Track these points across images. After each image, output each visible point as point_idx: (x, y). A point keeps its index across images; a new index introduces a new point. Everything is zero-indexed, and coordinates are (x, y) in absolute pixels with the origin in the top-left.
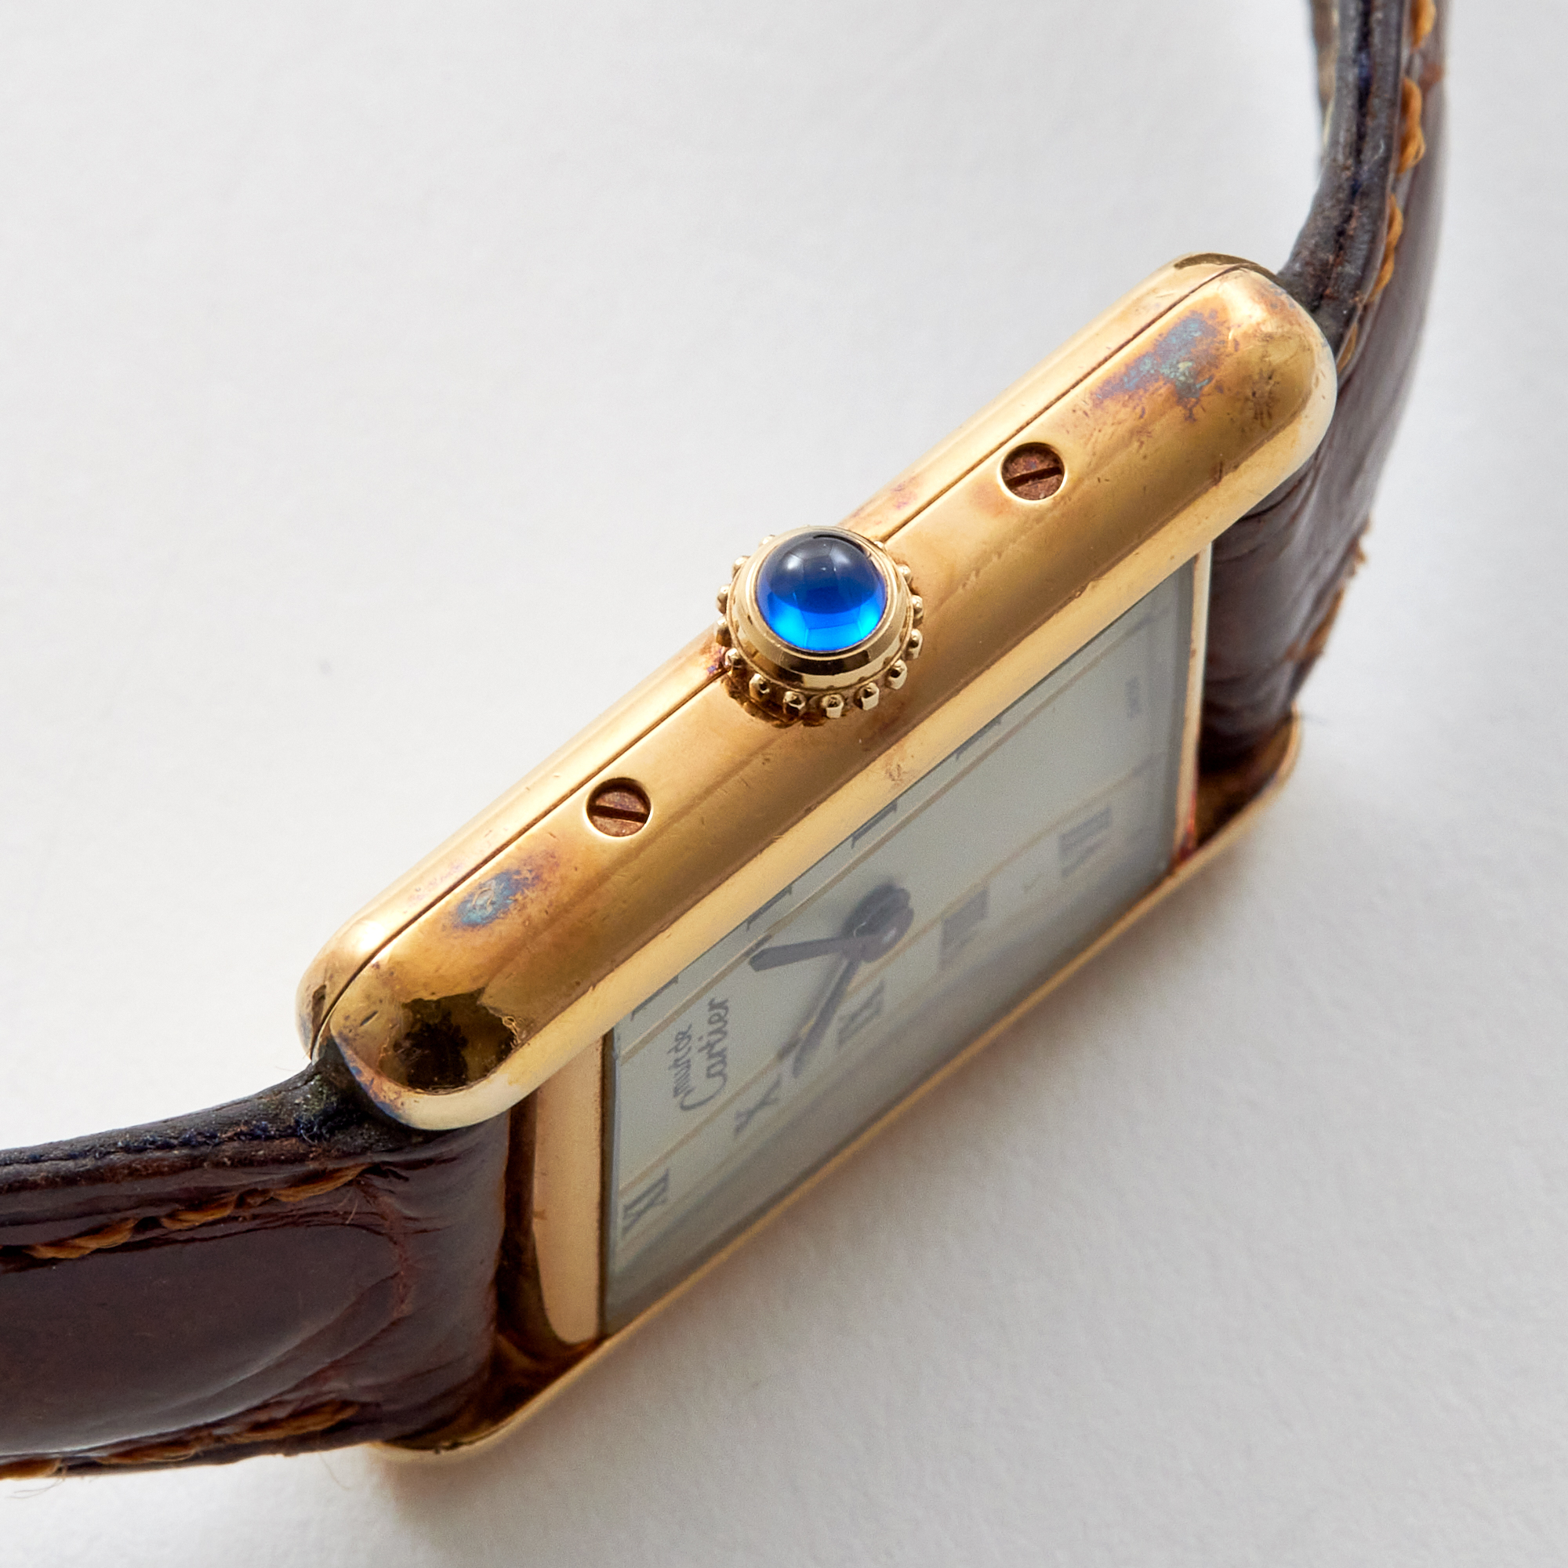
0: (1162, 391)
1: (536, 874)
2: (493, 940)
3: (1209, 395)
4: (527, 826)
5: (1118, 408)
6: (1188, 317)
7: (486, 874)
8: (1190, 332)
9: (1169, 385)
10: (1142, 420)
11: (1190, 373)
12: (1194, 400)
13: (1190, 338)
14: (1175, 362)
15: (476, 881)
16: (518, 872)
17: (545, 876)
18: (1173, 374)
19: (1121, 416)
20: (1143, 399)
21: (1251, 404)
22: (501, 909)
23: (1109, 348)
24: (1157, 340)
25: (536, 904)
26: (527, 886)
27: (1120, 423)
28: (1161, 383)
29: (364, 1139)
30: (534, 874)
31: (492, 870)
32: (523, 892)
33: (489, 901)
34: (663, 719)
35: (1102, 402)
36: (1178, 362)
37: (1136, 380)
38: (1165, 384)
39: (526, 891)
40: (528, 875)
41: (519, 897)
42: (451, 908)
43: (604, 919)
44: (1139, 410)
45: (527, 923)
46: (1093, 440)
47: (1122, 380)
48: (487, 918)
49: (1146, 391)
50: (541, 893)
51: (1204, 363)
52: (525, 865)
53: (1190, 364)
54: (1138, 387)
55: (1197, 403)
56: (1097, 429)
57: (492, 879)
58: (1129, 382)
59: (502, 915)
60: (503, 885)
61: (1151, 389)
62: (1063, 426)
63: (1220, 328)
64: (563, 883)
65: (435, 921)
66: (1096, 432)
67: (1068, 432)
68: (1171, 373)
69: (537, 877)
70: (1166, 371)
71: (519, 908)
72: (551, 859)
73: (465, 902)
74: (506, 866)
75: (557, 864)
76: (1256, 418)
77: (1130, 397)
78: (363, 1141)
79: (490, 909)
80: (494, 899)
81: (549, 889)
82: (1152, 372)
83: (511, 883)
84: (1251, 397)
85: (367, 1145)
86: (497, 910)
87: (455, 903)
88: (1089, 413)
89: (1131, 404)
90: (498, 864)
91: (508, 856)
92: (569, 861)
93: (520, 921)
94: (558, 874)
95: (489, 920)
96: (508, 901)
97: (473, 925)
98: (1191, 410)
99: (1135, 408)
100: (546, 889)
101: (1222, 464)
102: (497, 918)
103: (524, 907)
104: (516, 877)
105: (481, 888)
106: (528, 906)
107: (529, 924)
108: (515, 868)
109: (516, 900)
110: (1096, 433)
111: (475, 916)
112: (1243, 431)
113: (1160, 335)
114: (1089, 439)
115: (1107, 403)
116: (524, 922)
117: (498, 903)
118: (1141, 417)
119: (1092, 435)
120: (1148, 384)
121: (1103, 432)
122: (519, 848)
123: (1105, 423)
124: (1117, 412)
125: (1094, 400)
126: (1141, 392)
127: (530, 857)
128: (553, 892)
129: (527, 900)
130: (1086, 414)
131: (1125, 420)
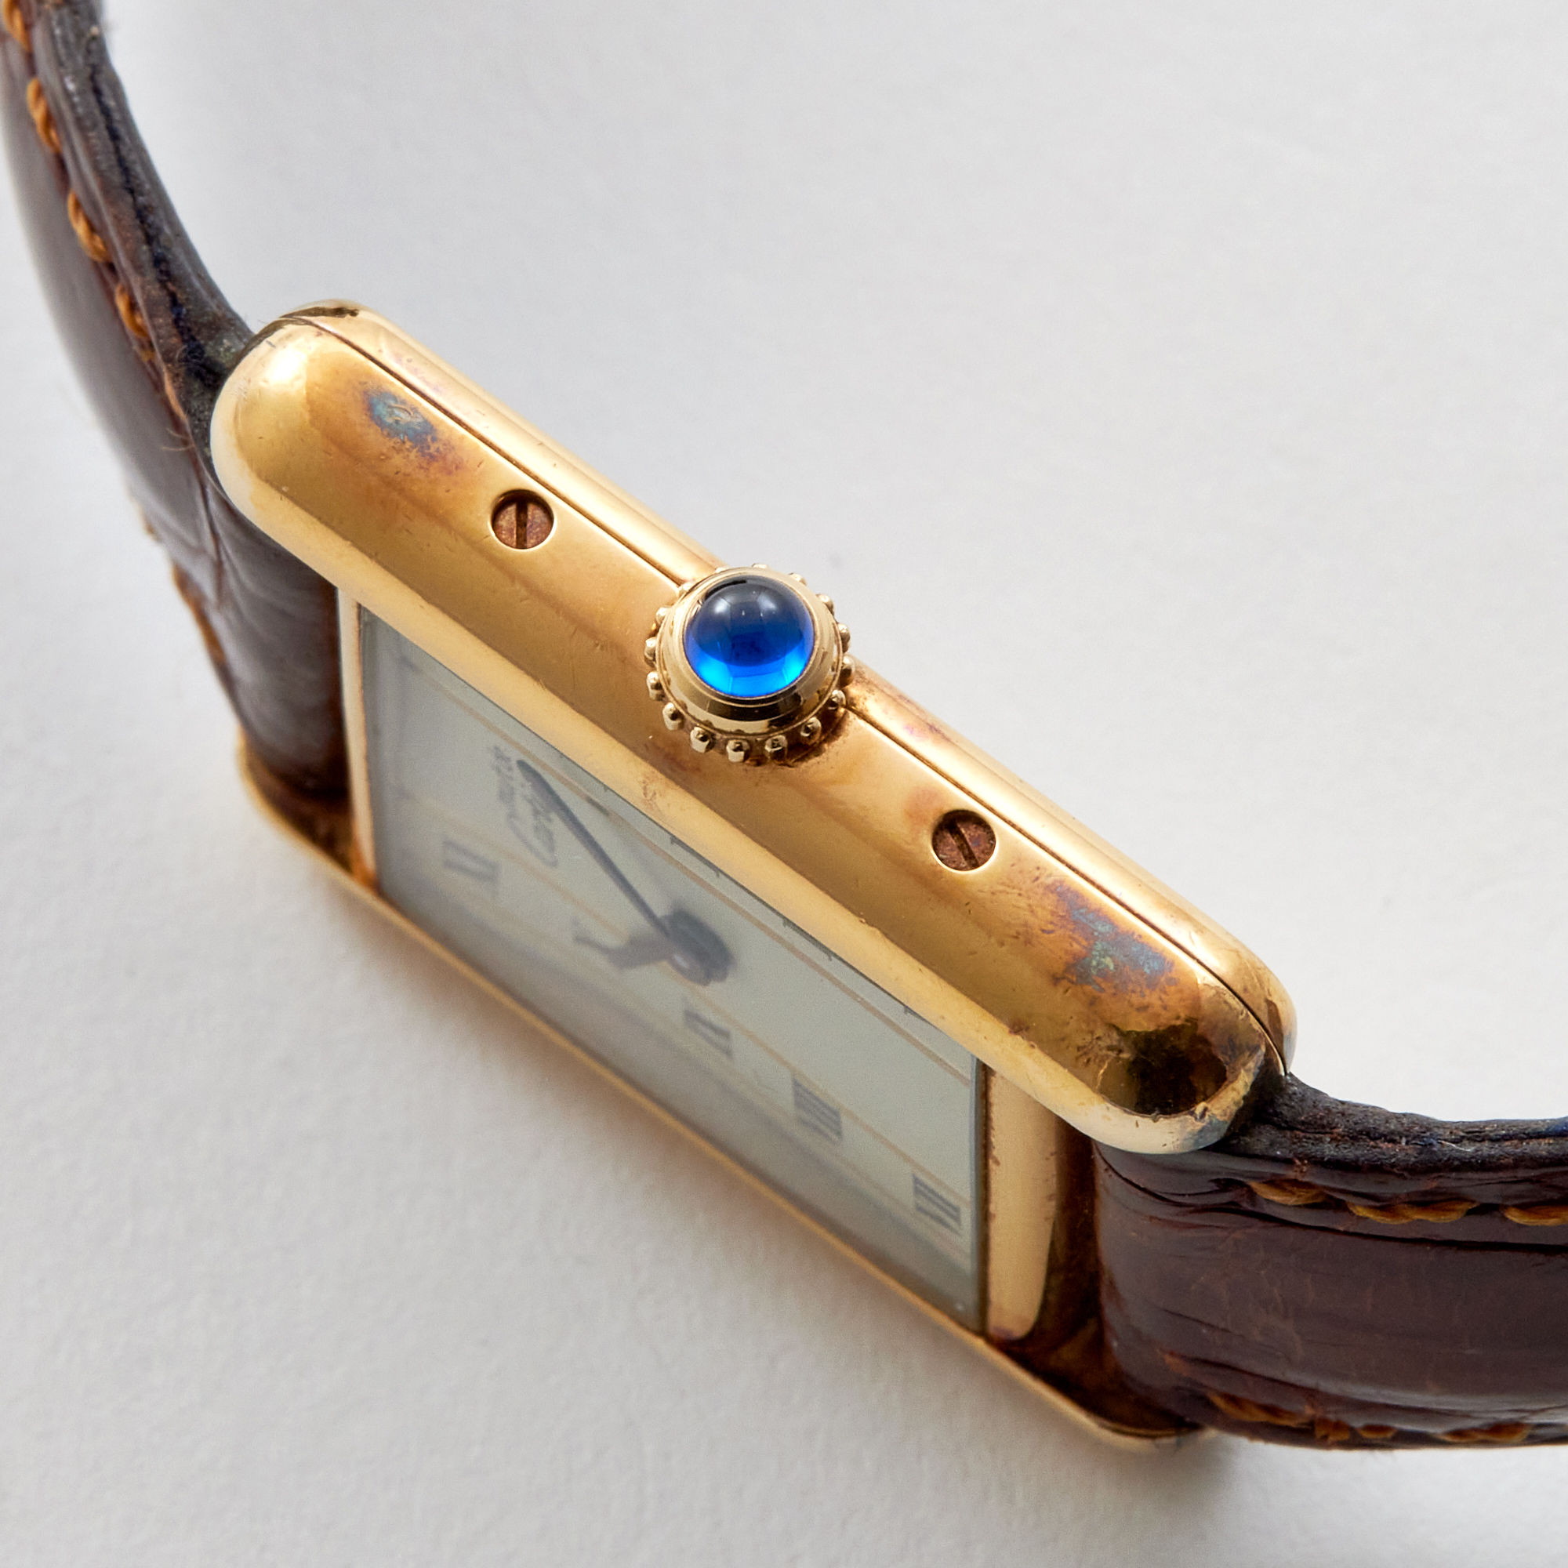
0: (1076, 946)
1: (437, 456)
2: (359, 429)
3: (1084, 993)
4: (491, 443)
5: (1049, 908)
6: (1164, 959)
7: (429, 412)
8: (1148, 963)
9: (1084, 951)
10: (1040, 932)
11: (1103, 969)
12: (1074, 979)
13: (1141, 963)
14: (1110, 953)
15: (421, 404)
16: (434, 440)
17: (436, 465)
18: (1097, 953)
19: (1039, 912)
20: (1062, 930)
21: (1088, 1038)
22: (393, 431)
23: (1120, 894)
24: (1133, 933)
25: (404, 462)
26: (421, 450)
27: (1032, 912)
28: (1084, 943)
29: (199, 407)
30: (436, 454)
31: (434, 417)
32: (413, 447)
33: (399, 419)
34: (629, 547)
35: (1052, 892)
36: (1111, 956)
37: (1084, 921)
38: (1084, 947)
39: (415, 450)
40: (432, 450)
41: (408, 445)
42: (387, 387)
43: (408, 531)
44: (1050, 927)
45: (383, 457)
46: (1008, 890)
47: (1082, 907)
48: (381, 419)
49: (1073, 931)
50: (416, 464)
51: (1117, 981)
52: (445, 445)
53: (1112, 967)
54: (1075, 923)
55: (1073, 983)
56: (1023, 892)
57: (423, 418)
58: (1081, 914)
59: (385, 433)
60: (419, 428)
61: (1076, 936)
62: (1019, 860)
63: (1157, 990)
64: (430, 482)
65: (370, 374)
66: (1018, 892)
67: (1013, 865)
68: (1098, 951)
69: (432, 458)
70: (1099, 946)
71: (396, 446)
72: (454, 467)
73: (395, 398)
74: (440, 428)
75: (450, 473)
76: (1079, 1049)
77: (1062, 917)
78: (196, 407)
79: (389, 420)
80: (401, 423)
81: (422, 471)
82: (1096, 934)
83: (422, 437)
84: (1095, 1037)
85: (193, 411)
86: (390, 426)
87: (392, 389)
88: (1039, 882)
89: (1055, 920)
90: (442, 422)
91: (451, 429)
92: (456, 483)
93: (385, 451)
94: (438, 475)
95: (378, 421)
96: (402, 436)
97: (370, 408)
98: (1064, 978)
99: (1052, 923)
100: (421, 467)
101: (1027, 1029)
102: (382, 430)
103: (399, 451)
104: (429, 438)
105: (412, 409)
106: (401, 455)
107: (382, 460)
108: (440, 436)
109: (404, 442)
110: (1016, 891)
111: (381, 409)
112: (1063, 1040)
113: (1140, 936)
114: (1009, 887)
115: (1053, 897)
116: (383, 454)
117: (398, 427)
118: (1043, 931)
119: (1014, 888)
120: (1080, 931)
121: (1020, 898)
122: (462, 438)
123: (1029, 898)
124: (1044, 908)
125: (1053, 884)
126: (1071, 927)
127: (453, 448)
128: (420, 475)
129: (406, 453)
130: (1037, 879)
131: (1036, 917)
